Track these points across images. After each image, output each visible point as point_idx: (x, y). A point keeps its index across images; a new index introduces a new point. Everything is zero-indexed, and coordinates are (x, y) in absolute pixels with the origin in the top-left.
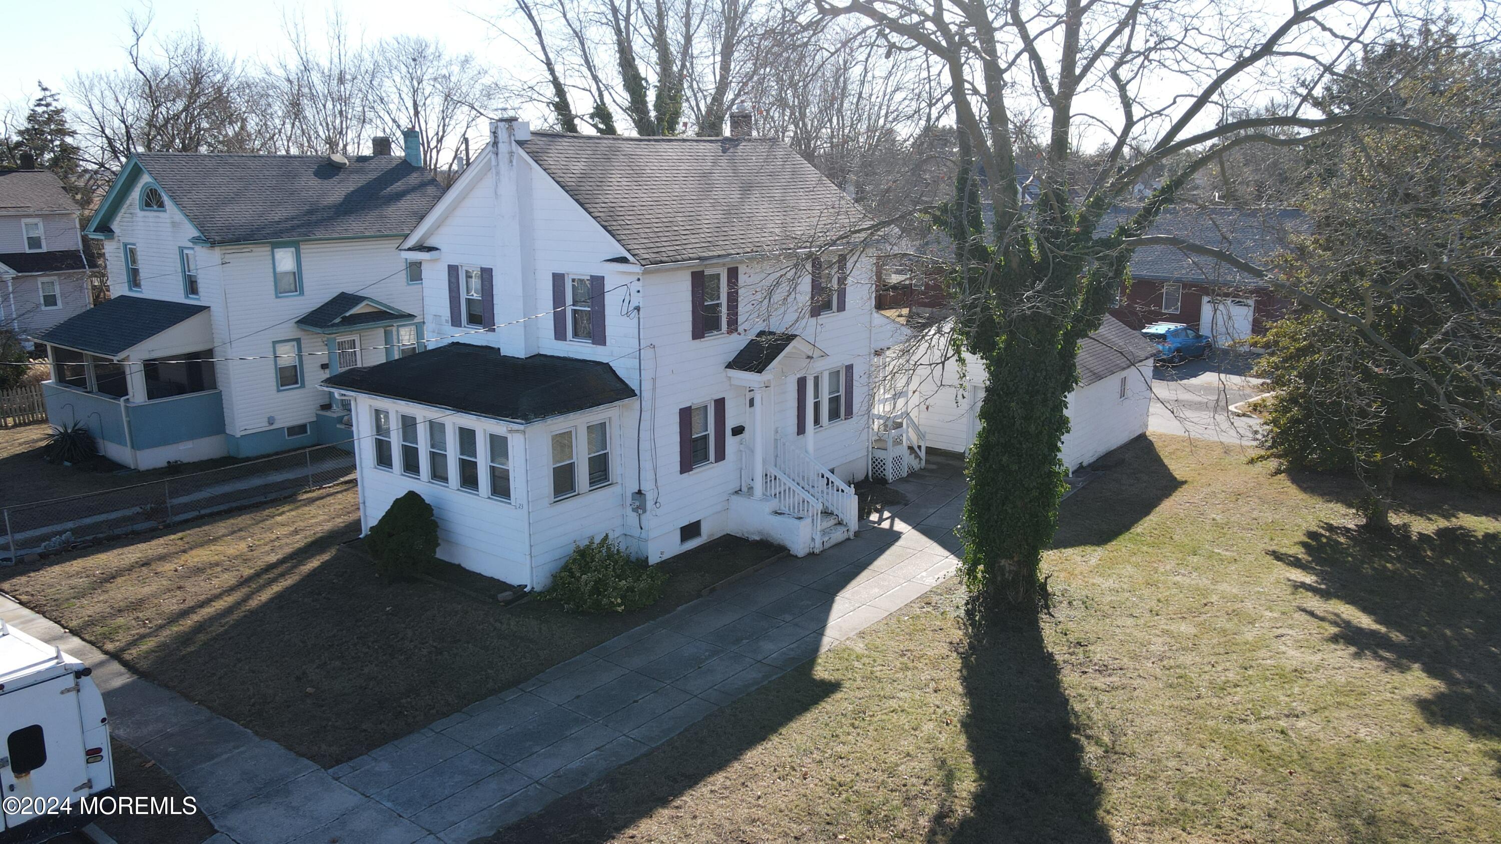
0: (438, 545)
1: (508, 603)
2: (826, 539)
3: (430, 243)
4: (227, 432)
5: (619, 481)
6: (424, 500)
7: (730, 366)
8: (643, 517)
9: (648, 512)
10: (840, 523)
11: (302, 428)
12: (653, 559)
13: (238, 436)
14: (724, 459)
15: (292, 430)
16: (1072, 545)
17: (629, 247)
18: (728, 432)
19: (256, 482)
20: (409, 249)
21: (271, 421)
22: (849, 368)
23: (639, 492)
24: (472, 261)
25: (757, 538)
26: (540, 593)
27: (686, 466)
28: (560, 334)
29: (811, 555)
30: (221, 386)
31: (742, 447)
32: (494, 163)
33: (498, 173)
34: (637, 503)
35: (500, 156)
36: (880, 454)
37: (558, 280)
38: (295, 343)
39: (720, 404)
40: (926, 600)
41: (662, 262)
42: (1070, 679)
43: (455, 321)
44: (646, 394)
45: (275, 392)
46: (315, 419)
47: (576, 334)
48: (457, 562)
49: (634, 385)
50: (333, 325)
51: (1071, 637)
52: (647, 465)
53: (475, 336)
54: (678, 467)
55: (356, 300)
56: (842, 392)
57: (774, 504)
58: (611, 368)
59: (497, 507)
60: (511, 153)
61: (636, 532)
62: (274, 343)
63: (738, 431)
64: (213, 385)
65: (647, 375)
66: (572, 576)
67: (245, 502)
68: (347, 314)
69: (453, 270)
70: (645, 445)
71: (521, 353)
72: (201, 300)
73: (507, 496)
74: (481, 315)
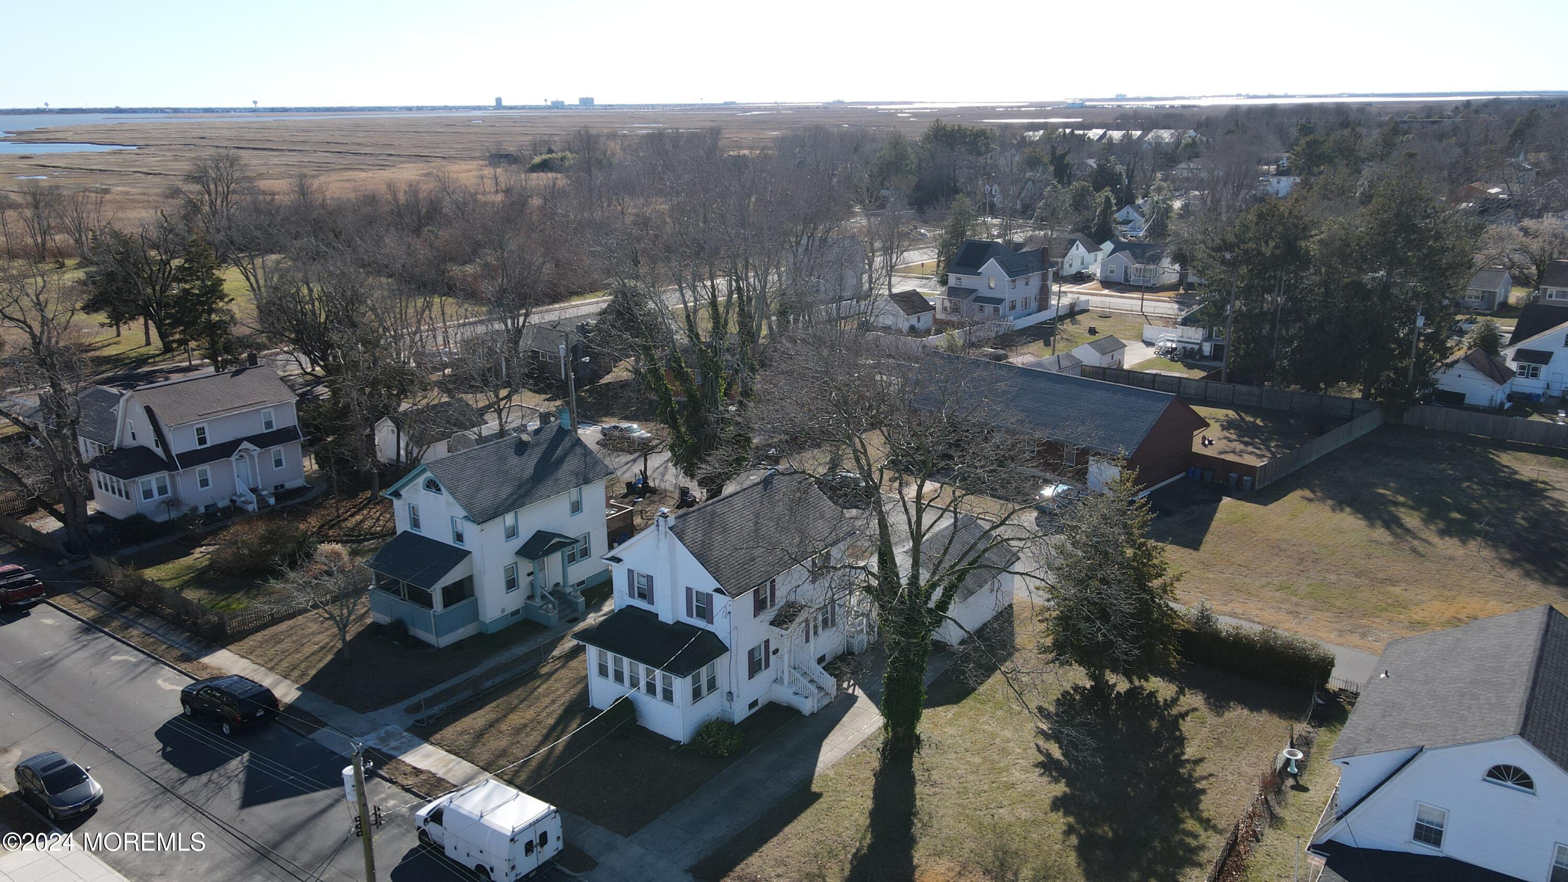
0: (638, 719)
1: (673, 750)
2: (820, 704)
3: (619, 558)
4: (481, 618)
5: (721, 687)
6: (629, 699)
7: (770, 625)
8: (731, 703)
9: (734, 700)
10: (827, 694)
11: (517, 612)
12: (737, 721)
13: (486, 621)
14: (769, 667)
15: (514, 614)
16: (942, 705)
17: (723, 586)
18: (771, 653)
20: (607, 559)
21: (503, 611)
23: (730, 693)
24: (642, 568)
25: (785, 705)
26: (687, 745)
27: (751, 676)
28: (690, 614)
29: (813, 714)
30: (476, 594)
31: (778, 660)
33: (658, 538)
34: (729, 697)
35: (660, 531)
37: (689, 590)
38: (515, 564)
39: (767, 644)
40: (864, 744)
41: (741, 593)
42: (918, 789)
43: (631, 595)
44: (733, 649)
45: (504, 594)
46: (525, 606)
47: (698, 615)
48: (645, 727)
49: (728, 645)
50: (535, 555)
51: (925, 766)
52: (734, 681)
53: (642, 605)
54: (747, 677)
56: (829, 615)
57: (794, 689)
58: (716, 635)
59: (666, 705)
60: (666, 532)
61: (729, 710)
62: (504, 567)
63: (776, 652)
64: (472, 594)
65: (734, 641)
66: (703, 738)
68: (545, 549)
69: (630, 572)
70: (733, 672)
71: (670, 621)
72: (467, 546)
73: (672, 701)
74: (646, 594)
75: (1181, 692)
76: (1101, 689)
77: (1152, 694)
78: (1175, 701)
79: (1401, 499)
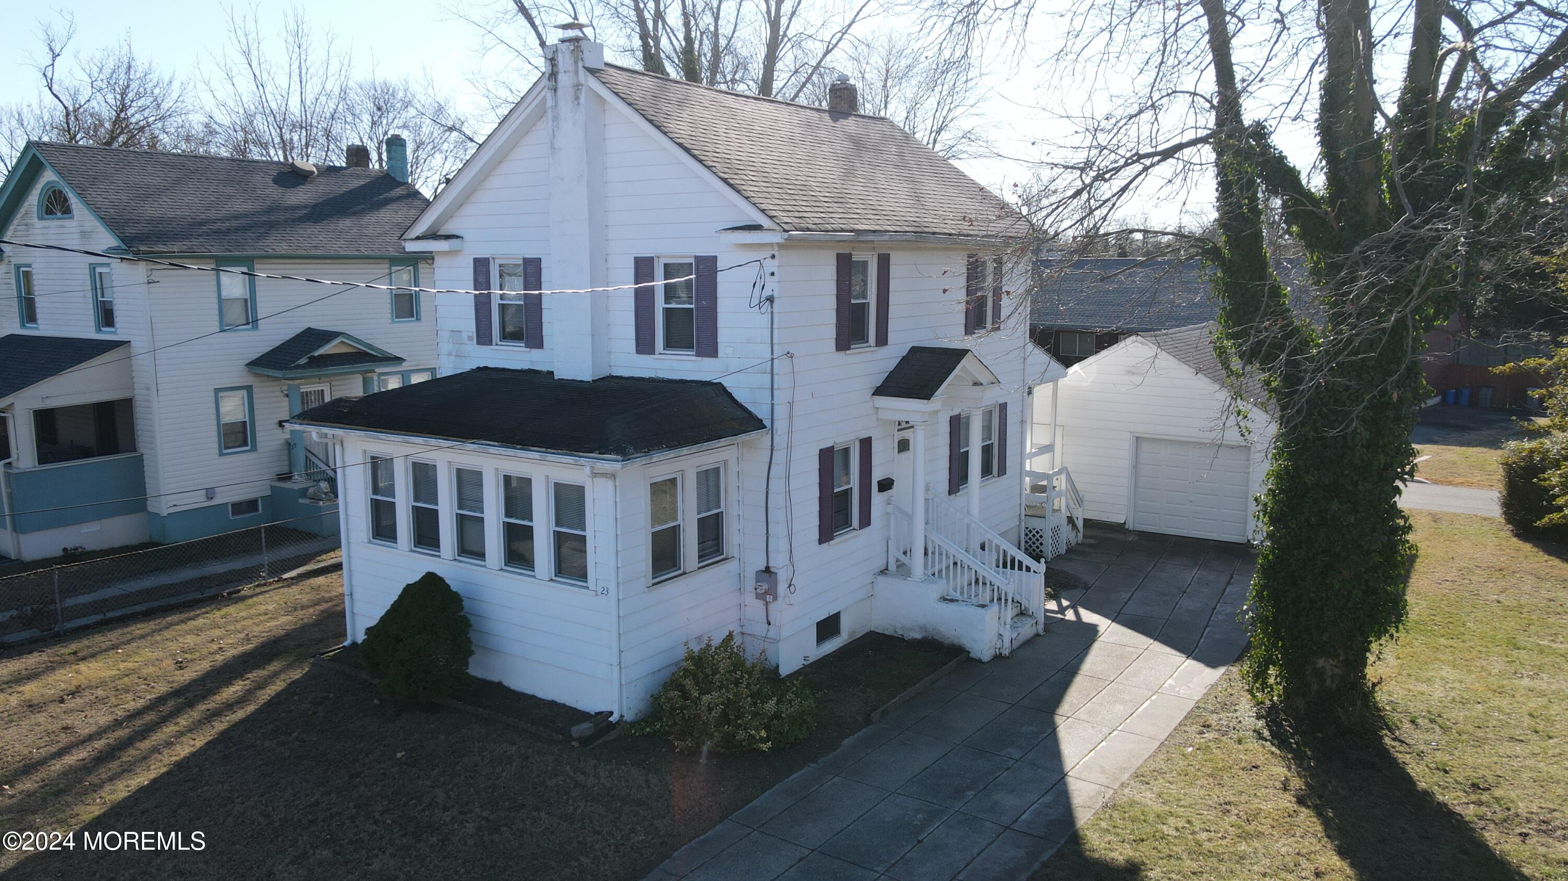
0: (471, 653)
1: (585, 741)
2: (1014, 635)
3: (450, 228)
4: (150, 509)
5: (736, 555)
6: (448, 586)
7: (880, 391)
8: (772, 607)
9: (780, 599)
10: (1023, 613)
11: (251, 505)
12: (784, 671)
13: (164, 513)
14: (869, 524)
15: (239, 507)
17: (763, 207)
18: (875, 487)
19: (188, 574)
20: (418, 238)
21: (210, 493)
22: (1003, 407)
23: (767, 570)
24: (510, 250)
25: (917, 636)
26: (632, 724)
27: (826, 535)
28: (644, 345)
29: (998, 657)
30: (143, 447)
31: (890, 509)
32: (550, 103)
33: (556, 118)
34: (765, 586)
35: (560, 92)
36: (1036, 524)
37: (643, 268)
38: (244, 392)
39: (866, 444)
41: (809, 230)
43: (483, 337)
44: (781, 426)
45: (216, 456)
46: (269, 493)
47: (670, 344)
48: (495, 678)
49: (761, 412)
50: (297, 367)
52: (779, 533)
53: (513, 357)
54: (815, 535)
55: (327, 336)
56: (995, 439)
57: (941, 587)
58: (724, 389)
59: (565, 593)
60: (578, 87)
61: (760, 629)
62: (217, 391)
63: (886, 485)
64: (132, 446)
65: (781, 397)
66: (685, 695)
67: (173, 601)
68: (316, 354)
69: (481, 266)
70: (777, 500)
71: (585, 373)
72: (118, 333)
73: (581, 575)
74: (523, 327)
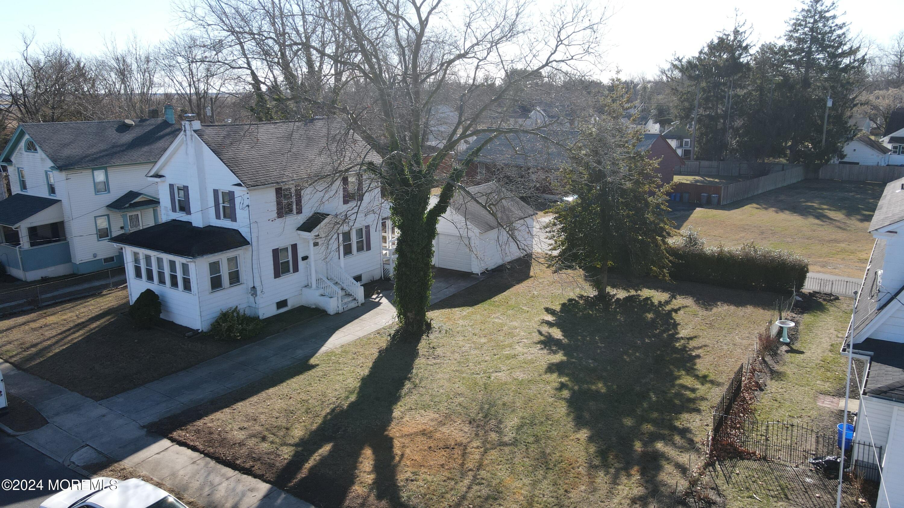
0: (161, 313)
1: (189, 337)
2: (345, 307)
3: (161, 173)
4: (73, 261)
5: (245, 282)
6: (154, 293)
7: (299, 229)
8: (256, 298)
9: (258, 296)
10: (355, 299)
11: (112, 259)
12: (261, 317)
13: (78, 263)
14: (298, 271)
15: (106, 260)
16: (459, 307)
17: (242, 179)
18: (300, 259)
19: (86, 286)
20: (151, 176)
21: (95, 256)
22: (368, 227)
23: (254, 287)
24: (180, 182)
25: (314, 307)
26: (205, 333)
27: (277, 275)
28: (218, 217)
29: (337, 314)
30: (69, 239)
31: (307, 266)
32: (185, 139)
33: (187, 144)
34: (253, 292)
35: (187, 136)
36: (387, 267)
37: (216, 192)
38: (106, 217)
39: (294, 247)
40: (378, 332)
41: (257, 186)
42: (419, 361)
43: (174, 210)
44: (254, 243)
45: (97, 241)
46: (118, 254)
47: (225, 217)
48: (171, 320)
49: (250, 239)
50: (125, 208)
51: (431, 346)
52: (256, 275)
53: (182, 217)
54: (273, 275)
55: (137, 194)
56: (364, 239)
57: (321, 291)
58: (239, 232)
59: (186, 295)
60: (192, 135)
61: (253, 305)
62: (95, 217)
63: (305, 258)
64: (65, 239)
65: (254, 236)
67: (79, 296)
68: (132, 202)
69: (171, 186)
70: (255, 266)
71: (201, 225)
72: (57, 197)
73: (190, 290)
74: (184, 207)
75: (673, 297)
76: (603, 297)
77: (647, 299)
78: (667, 303)
79: (825, 207)
